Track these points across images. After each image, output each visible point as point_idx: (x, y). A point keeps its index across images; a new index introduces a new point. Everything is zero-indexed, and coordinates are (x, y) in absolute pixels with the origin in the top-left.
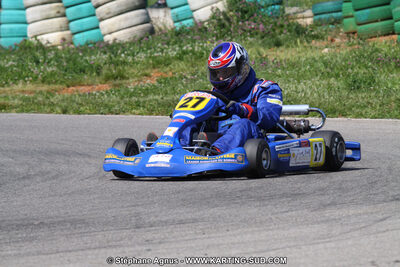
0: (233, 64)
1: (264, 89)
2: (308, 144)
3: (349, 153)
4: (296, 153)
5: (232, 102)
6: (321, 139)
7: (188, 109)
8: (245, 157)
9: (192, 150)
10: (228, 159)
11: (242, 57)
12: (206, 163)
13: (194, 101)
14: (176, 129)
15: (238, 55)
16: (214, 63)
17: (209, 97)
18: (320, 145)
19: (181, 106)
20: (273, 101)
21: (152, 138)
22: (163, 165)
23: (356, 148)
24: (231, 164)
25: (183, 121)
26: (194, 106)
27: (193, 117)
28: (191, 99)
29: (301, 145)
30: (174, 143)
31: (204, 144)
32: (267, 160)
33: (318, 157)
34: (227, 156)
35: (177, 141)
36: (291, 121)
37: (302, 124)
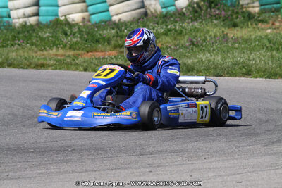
0: (141, 43)
1: (166, 62)
2: (195, 106)
3: (232, 113)
4: (184, 112)
5: (137, 73)
6: (207, 102)
7: (102, 77)
8: (139, 115)
9: (99, 108)
10: (125, 116)
12: (109, 119)
13: (107, 72)
14: (89, 92)
15: (145, 37)
16: (128, 42)
17: (118, 69)
18: (206, 107)
19: (97, 75)
20: (173, 71)
21: (74, 98)
22: (77, 119)
23: (238, 110)
24: (127, 119)
25: (96, 86)
26: (106, 75)
27: (104, 83)
28: (105, 70)
29: (189, 106)
30: (87, 102)
31: (110, 104)
32: (158, 117)
33: (204, 115)
34: (125, 113)
35: (89, 101)
36: (191, 88)
37: (200, 91)
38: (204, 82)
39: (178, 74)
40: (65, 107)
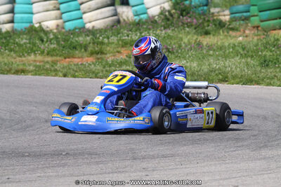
0: (149, 52)
1: (173, 69)
2: (202, 112)
4: (192, 118)
6: (213, 108)
7: (114, 83)
8: (151, 120)
10: (139, 121)
11: (156, 47)
12: (122, 123)
13: (119, 78)
14: (102, 98)
15: (153, 46)
16: (136, 51)
17: (129, 75)
18: (212, 113)
19: (109, 81)
20: (179, 78)
21: (86, 103)
22: (90, 123)
23: (241, 115)
24: (141, 124)
25: (109, 92)
26: (118, 81)
27: (116, 89)
28: (117, 76)
29: (196, 112)
30: (100, 108)
31: (122, 109)
32: (169, 122)
33: (210, 121)
34: (138, 118)
35: (103, 107)
36: (195, 93)
37: (203, 96)
38: (207, 88)
39: (184, 80)
40: (78, 112)
